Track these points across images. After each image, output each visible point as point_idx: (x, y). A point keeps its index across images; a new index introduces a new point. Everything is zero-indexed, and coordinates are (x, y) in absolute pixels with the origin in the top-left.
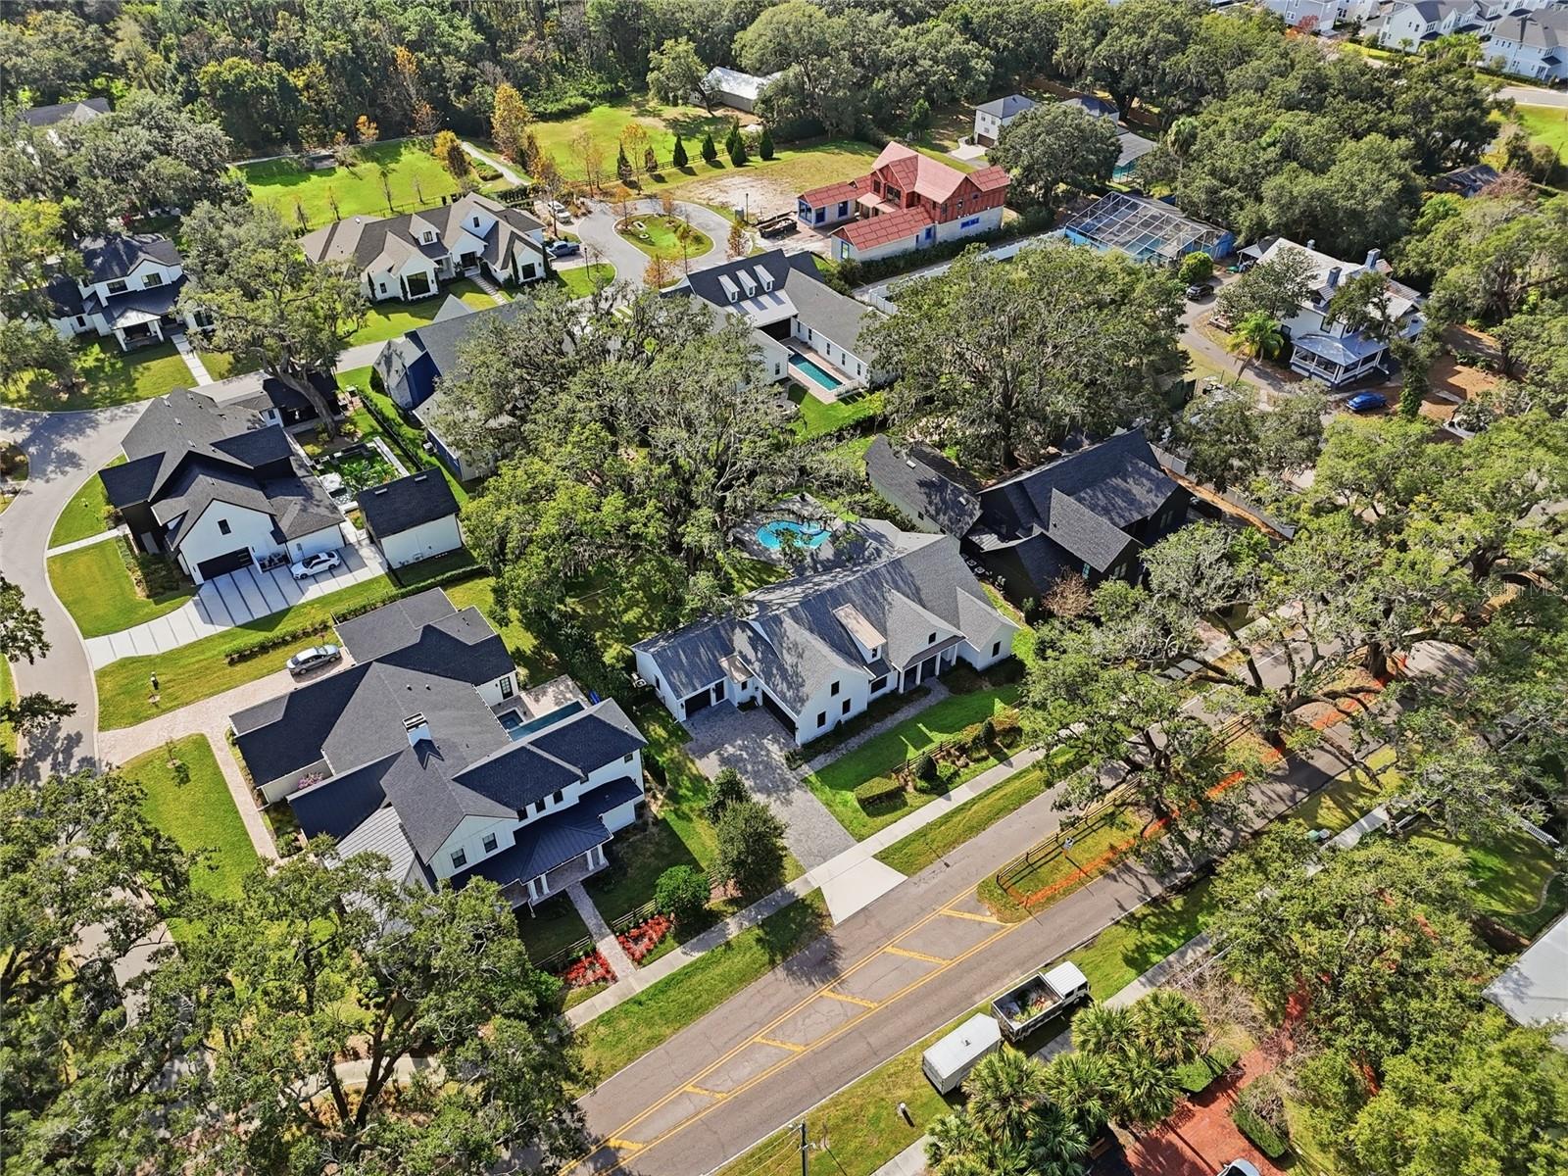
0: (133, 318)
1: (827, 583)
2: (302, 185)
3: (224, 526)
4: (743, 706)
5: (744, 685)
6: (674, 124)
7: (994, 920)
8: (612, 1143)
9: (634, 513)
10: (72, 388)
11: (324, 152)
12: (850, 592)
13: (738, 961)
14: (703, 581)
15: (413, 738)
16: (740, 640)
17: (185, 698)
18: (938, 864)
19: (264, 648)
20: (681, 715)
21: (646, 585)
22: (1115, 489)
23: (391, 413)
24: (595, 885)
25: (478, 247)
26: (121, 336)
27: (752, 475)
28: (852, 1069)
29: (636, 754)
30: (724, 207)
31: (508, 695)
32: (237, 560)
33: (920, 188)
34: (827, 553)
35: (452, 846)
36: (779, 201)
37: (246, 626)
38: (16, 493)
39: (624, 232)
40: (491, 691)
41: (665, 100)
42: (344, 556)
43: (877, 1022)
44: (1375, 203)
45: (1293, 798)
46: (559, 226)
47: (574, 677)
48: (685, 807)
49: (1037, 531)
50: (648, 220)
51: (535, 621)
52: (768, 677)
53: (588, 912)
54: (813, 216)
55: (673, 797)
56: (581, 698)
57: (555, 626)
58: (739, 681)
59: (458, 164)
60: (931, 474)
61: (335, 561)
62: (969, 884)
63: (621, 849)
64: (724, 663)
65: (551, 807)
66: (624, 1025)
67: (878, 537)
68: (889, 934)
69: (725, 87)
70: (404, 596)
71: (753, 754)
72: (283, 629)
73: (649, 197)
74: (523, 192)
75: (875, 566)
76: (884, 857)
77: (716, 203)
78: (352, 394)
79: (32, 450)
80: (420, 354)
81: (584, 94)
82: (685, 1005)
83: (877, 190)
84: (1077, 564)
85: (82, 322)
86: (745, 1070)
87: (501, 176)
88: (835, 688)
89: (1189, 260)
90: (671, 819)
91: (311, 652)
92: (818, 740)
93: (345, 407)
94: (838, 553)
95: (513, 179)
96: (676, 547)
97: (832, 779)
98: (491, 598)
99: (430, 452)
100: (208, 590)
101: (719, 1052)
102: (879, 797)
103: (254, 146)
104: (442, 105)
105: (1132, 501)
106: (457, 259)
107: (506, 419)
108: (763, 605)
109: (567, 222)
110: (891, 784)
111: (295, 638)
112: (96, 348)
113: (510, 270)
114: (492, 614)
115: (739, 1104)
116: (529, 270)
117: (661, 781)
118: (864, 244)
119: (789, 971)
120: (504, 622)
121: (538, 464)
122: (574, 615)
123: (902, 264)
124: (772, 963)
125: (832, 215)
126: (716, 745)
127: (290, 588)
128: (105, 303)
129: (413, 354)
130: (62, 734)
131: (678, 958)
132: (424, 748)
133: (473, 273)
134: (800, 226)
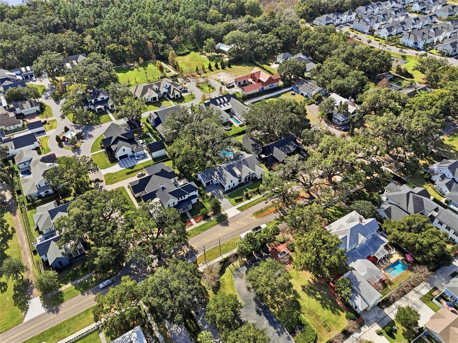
0: (99, 107)
1: (231, 163)
2: (127, 73)
3: (124, 150)
4: (216, 184)
5: (216, 181)
6: (209, 57)
7: (255, 218)
8: (193, 246)
9: (198, 150)
10: (89, 121)
11: (131, 65)
12: (235, 165)
13: (213, 223)
14: (209, 162)
15: (161, 186)
16: (216, 173)
17: (119, 180)
18: (247, 210)
19: (132, 172)
20: (205, 185)
21: (199, 163)
22: (286, 147)
23: (151, 127)
24: (190, 211)
25: (167, 91)
26: (96, 110)
27: (219, 143)
28: (229, 238)
29: (197, 191)
30: (219, 80)
31: (175, 181)
32: (125, 156)
33: (261, 78)
34: (232, 158)
35: (168, 203)
36: (231, 79)
37: (128, 168)
38: (82, 142)
39: (197, 86)
40: (172, 180)
41: (207, 52)
42: (144, 156)
43: (234, 232)
44: (353, 86)
45: (309, 202)
46: (183, 85)
47: (187, 179)
48: (205, 200)
49: (271, 154)
50: (202, 83)
51: (180, 169)
52: (220, 179)
53: (189, 215)
54: (238, 83)
55: (203, 199)
56: (188, 182)
57: (183, 170)
58: (215, 179)
59: (161, 69)
60: (254, 143)
61: (143, 157)
62: (251, 213)
63: (194, 206)
64: (213, 177)
65: (183, 199)
66: (194, 231)
67: (242, 155)
68: (237, 220)
69: (221, 48)
70: (156, 164)
71: (217, 192)
72: (135, 169)
73: (203, 77)
74: (176, 76)
75: (240, 160)
76: (238, 209)
77: (217, 79)
78: (143, 123)
79: (83, 134)
80: (157, 116)
81: (189, 49)
82: (204, 229)
83: (252, 78)
84: (277, 161)
85: (88, 107)
86: (213, 237)
87: (170, 71)
88: (232, 181)
89: (317, 96)
90: (203, 202)
91: (141, 173)
92: (229, 190)
93: (142, 126)
94: (234, 158)
95: (173, 72)
96: (205, 156)
97: (230, 197)
98: (172, 164)
99: (159, 136)
100: (120, 162)
101: (209, 235)
102: (238, 199)
103: (116, 63)
104: (157, 54)
105: (289, 149)
106: (162, 93)
107: (175, 131)
108: (220, 167)
109: (185, 84)
110: (240, 197)
111: (137, 170)
112: (91, 112)
113: (173, 96)
114: (172, 167)
115: (211, 242)
116: (177, 96)
117: (201, 196)
118: (248, 91)
119: (221, 225)
120: (174, 168)
121: (181, 141)
122: (186, 168)
123: (256, 95)
124: (218, 224)
125: (242, 83)
126: (211, 191)
127: (135, 162)
128: (93, 103)
129: (155, 117)
130: (99, 186)
131: (203, 222)
132: (163, 188)
133: (165, 96)
134: (235, 85)
